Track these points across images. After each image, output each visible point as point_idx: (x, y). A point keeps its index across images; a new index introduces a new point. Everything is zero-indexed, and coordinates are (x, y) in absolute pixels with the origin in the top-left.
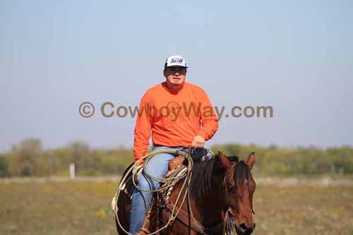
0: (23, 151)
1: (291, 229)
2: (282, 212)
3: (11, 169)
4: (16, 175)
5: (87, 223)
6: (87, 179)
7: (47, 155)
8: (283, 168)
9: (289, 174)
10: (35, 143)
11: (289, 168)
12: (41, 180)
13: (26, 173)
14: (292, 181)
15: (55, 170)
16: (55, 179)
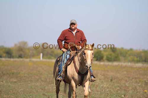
0: (19, 47)
1: (139, 86)
2: (136, 78)
3: (14, 54)
4: (16, 57)
5: (48, 80)
6: (48, 60)
7: (29, 49)
8: (136, 59)
9: (138, 62)
10: (25, 43)
11: (138, 59)
12: (27, 60)
13: (20, 57)
14: (140, 65)
15: (33, 56)
16: (34, 59)
